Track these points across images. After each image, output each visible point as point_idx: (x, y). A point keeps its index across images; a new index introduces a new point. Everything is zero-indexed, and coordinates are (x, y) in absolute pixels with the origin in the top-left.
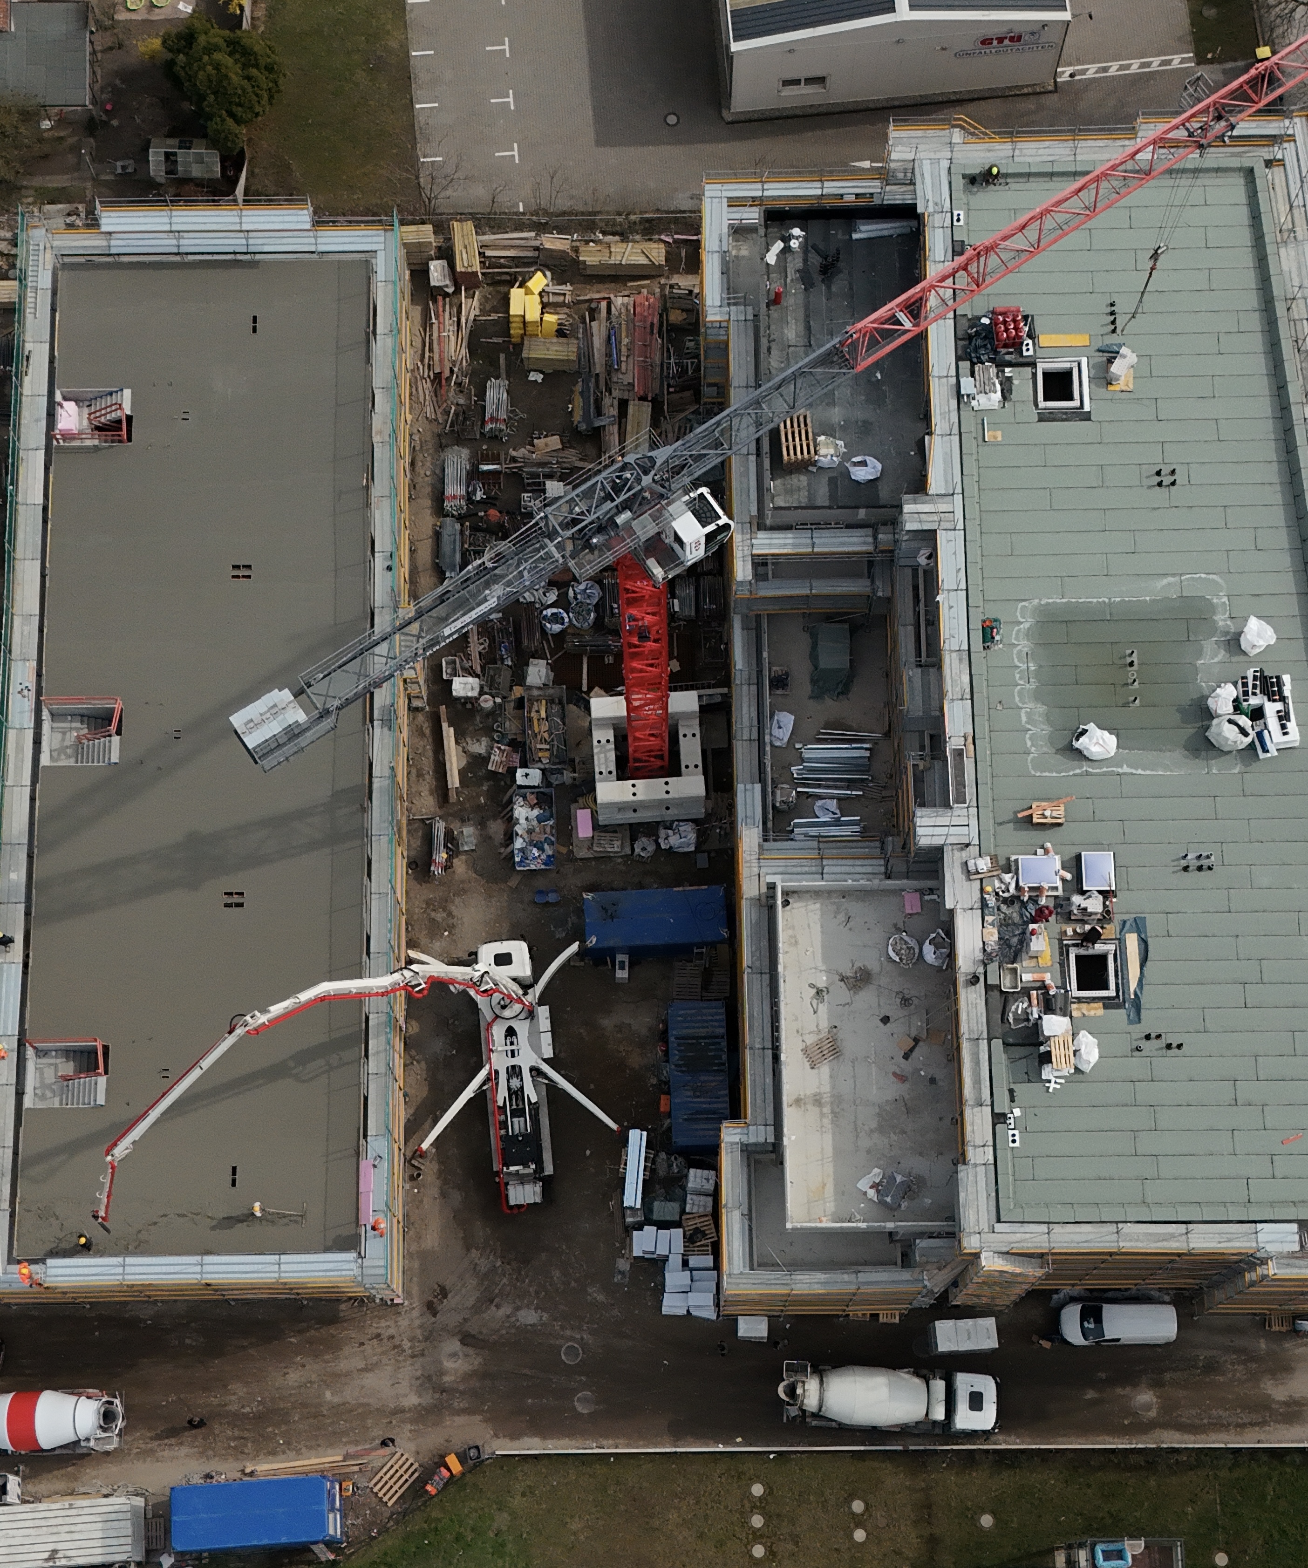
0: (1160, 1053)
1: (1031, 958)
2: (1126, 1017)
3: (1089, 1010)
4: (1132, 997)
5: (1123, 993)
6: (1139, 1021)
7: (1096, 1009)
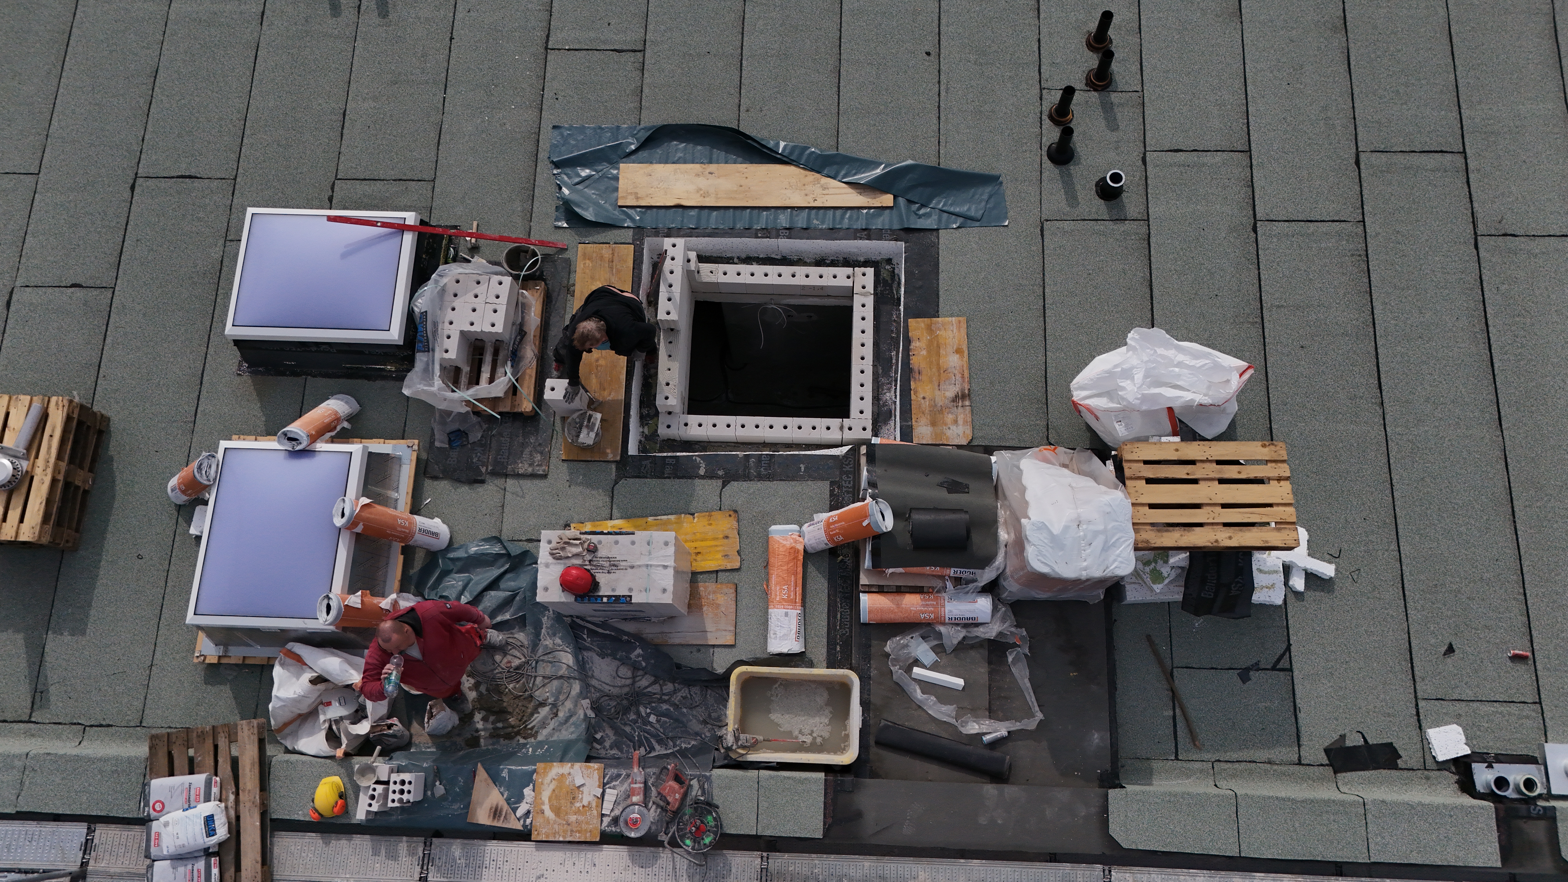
0: (1126, 116)
1: (694, 602)
2: (974, 233)
3: (942, 373)
4: (887, 200)
5: (868, 233)
6: (990, 179)
7: (935, 348)
